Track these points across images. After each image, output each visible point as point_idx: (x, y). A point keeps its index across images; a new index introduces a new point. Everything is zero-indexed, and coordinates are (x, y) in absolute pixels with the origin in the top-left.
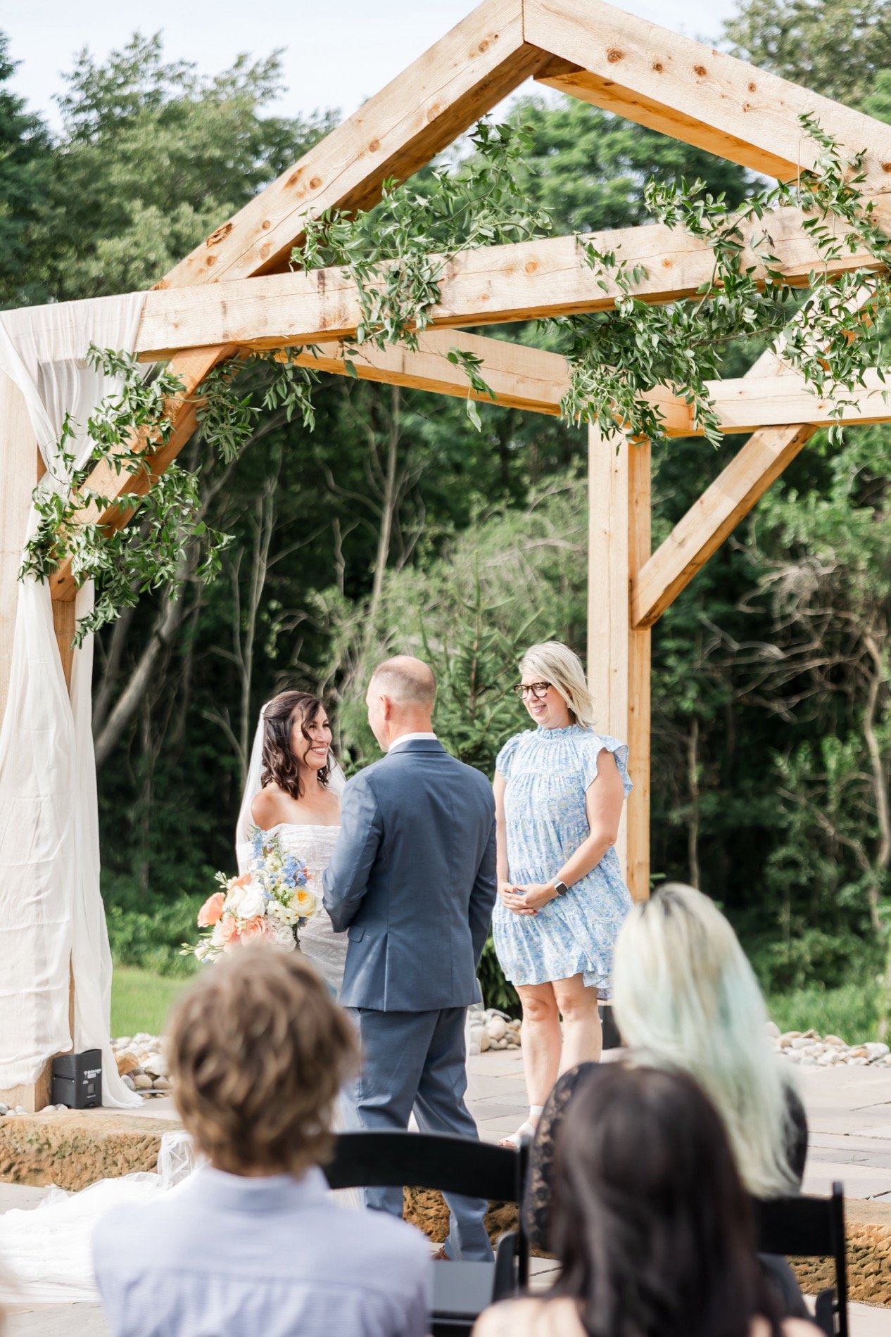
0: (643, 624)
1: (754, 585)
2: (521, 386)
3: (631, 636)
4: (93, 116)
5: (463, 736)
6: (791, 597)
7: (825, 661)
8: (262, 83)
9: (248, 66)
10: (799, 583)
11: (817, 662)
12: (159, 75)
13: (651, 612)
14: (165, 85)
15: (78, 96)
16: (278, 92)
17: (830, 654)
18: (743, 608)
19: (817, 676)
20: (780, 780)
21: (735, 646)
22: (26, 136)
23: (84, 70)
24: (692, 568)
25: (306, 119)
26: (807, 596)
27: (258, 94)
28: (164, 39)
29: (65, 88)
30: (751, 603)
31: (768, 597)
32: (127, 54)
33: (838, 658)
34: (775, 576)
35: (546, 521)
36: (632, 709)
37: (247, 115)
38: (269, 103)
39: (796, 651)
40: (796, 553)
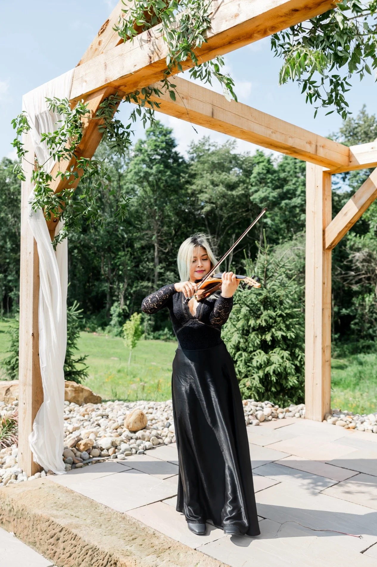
0: (329, 248)
1: (348, 258)
2: (274, 135)
3: (324, 253)
4: (195, 155)
5: (260, 294)
6: (357, 260)
7: (366, 276)
8: (232, 146)
9: (229, 142)
10: (359, 257)
11: (363, 276)
12: (210, 145)
13: (332, 243)
14: (210, 147)
15: (191, 151)
16: (236, 148)
17: (367, 274)
18: (345, 263)
19: (364, 279)
20: (353, 304)
21: (343, 272)
22: (180, 160)
23: (193, 144)
24: (350, 225)
25: (242, 154)
26: (361, 260)
27: (231, 148)
28: (210, 137)
29: (188, 149)
30: (347, 262)
31: (351, 261)
32: (202, 140)
33: (369, 275)
34: (353, 255)
35: (298, 243)
36: (324, 284)
37: (228, 152)
38: (233, 150)
39: (358, 273)
40: (358, 250)
